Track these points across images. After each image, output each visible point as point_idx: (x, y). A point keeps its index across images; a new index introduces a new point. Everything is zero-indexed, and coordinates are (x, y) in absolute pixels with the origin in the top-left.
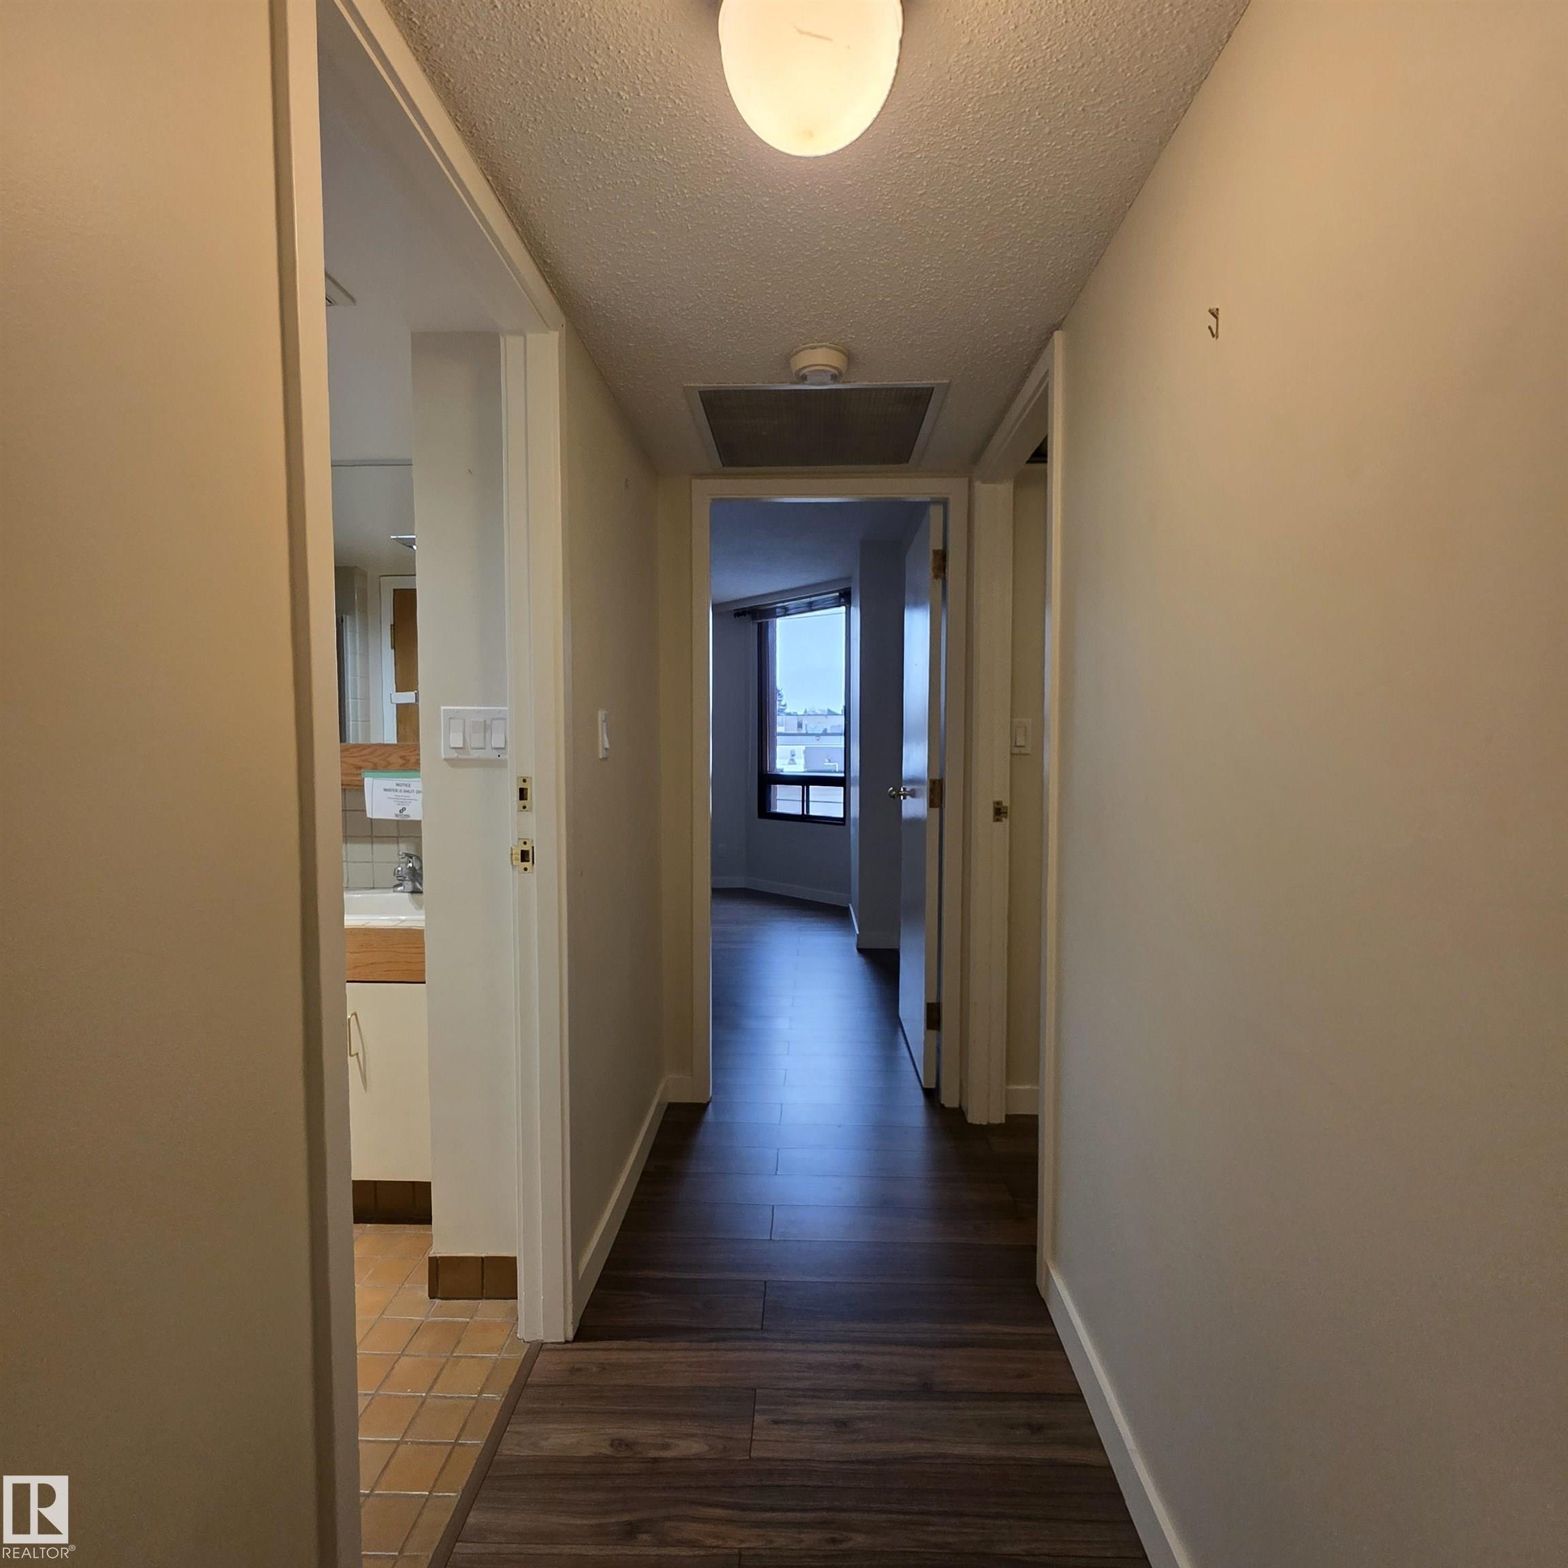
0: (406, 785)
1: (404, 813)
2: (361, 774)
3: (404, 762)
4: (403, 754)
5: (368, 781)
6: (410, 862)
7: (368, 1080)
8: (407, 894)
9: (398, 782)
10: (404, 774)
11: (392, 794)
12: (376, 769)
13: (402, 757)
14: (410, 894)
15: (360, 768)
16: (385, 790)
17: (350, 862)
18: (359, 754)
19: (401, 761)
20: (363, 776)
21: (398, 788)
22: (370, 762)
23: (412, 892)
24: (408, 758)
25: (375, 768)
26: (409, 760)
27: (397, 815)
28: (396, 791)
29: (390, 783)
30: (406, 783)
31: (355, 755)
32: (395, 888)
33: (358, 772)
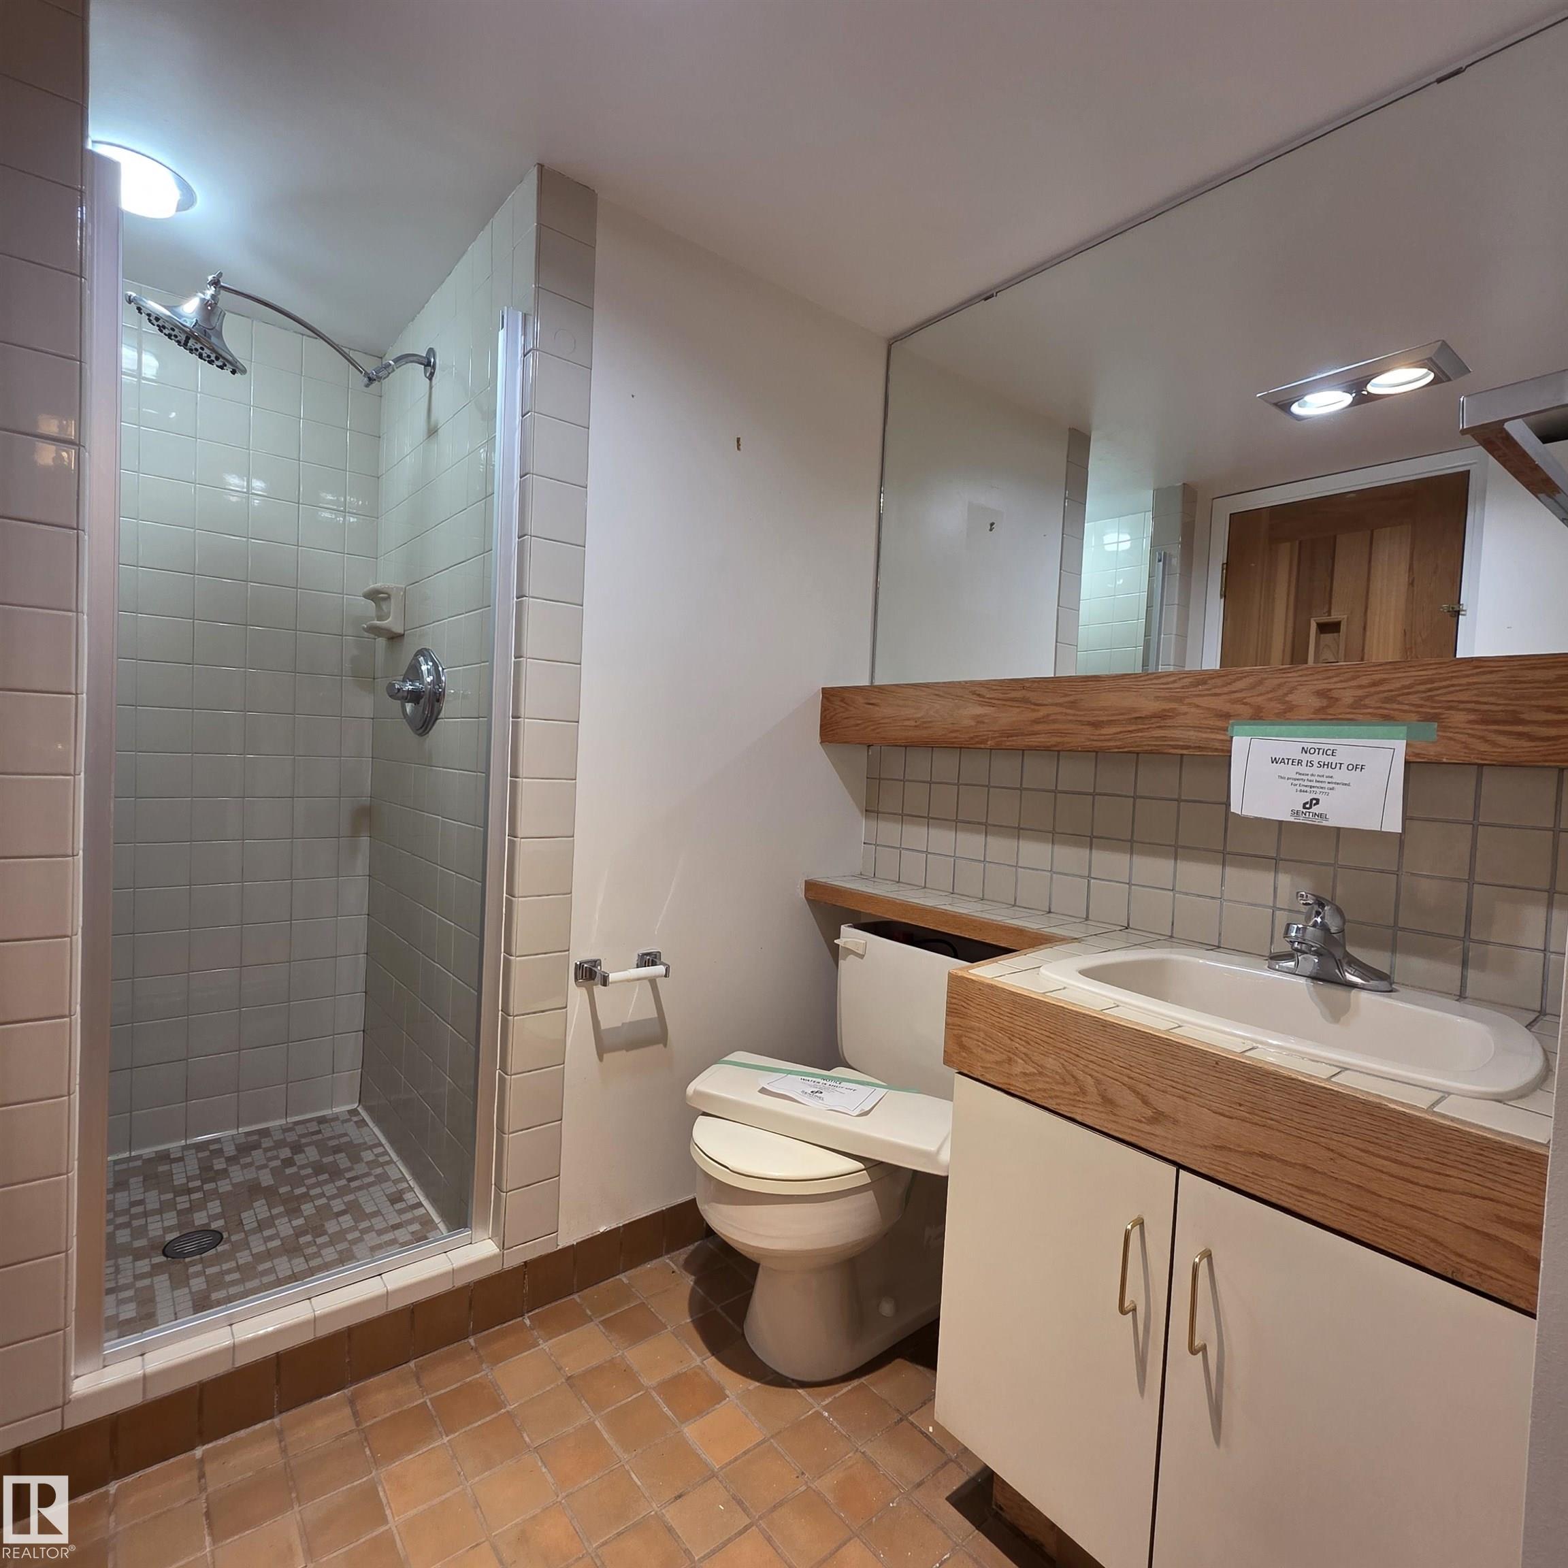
0: (1325, 752)
1: (1315, 809)
2: (1226, 729)
3: (1325, 703)
4: (1322, 685)
5: (1240, 744)
6: (1318, 914)
7: (1224, 1424)
8: (1302, 981)
9: (1306, 746)
10: (1323, 728)
11: (1290, 770)
12: (1261, 718)
13: (1321, 694)
14: (1310, 983)
15: (1227, 716)
16: (1274, 761)
17: (1180, 892)
18: (1226, 690)
19: (1316, 702)
20: (1229, 733)
21: (1305, 757)
22: (1246, 704)
23: (1314, 978)
24: (1335, 694)
25: (1258, 716)
26: (1337, 700)
27: (1295, 813)
28: (1300, 762)
29: (1288, 745)
30: (1326, 747)
31: (1217, 691)
32: (1273, 962)
33: (1220, 724)
